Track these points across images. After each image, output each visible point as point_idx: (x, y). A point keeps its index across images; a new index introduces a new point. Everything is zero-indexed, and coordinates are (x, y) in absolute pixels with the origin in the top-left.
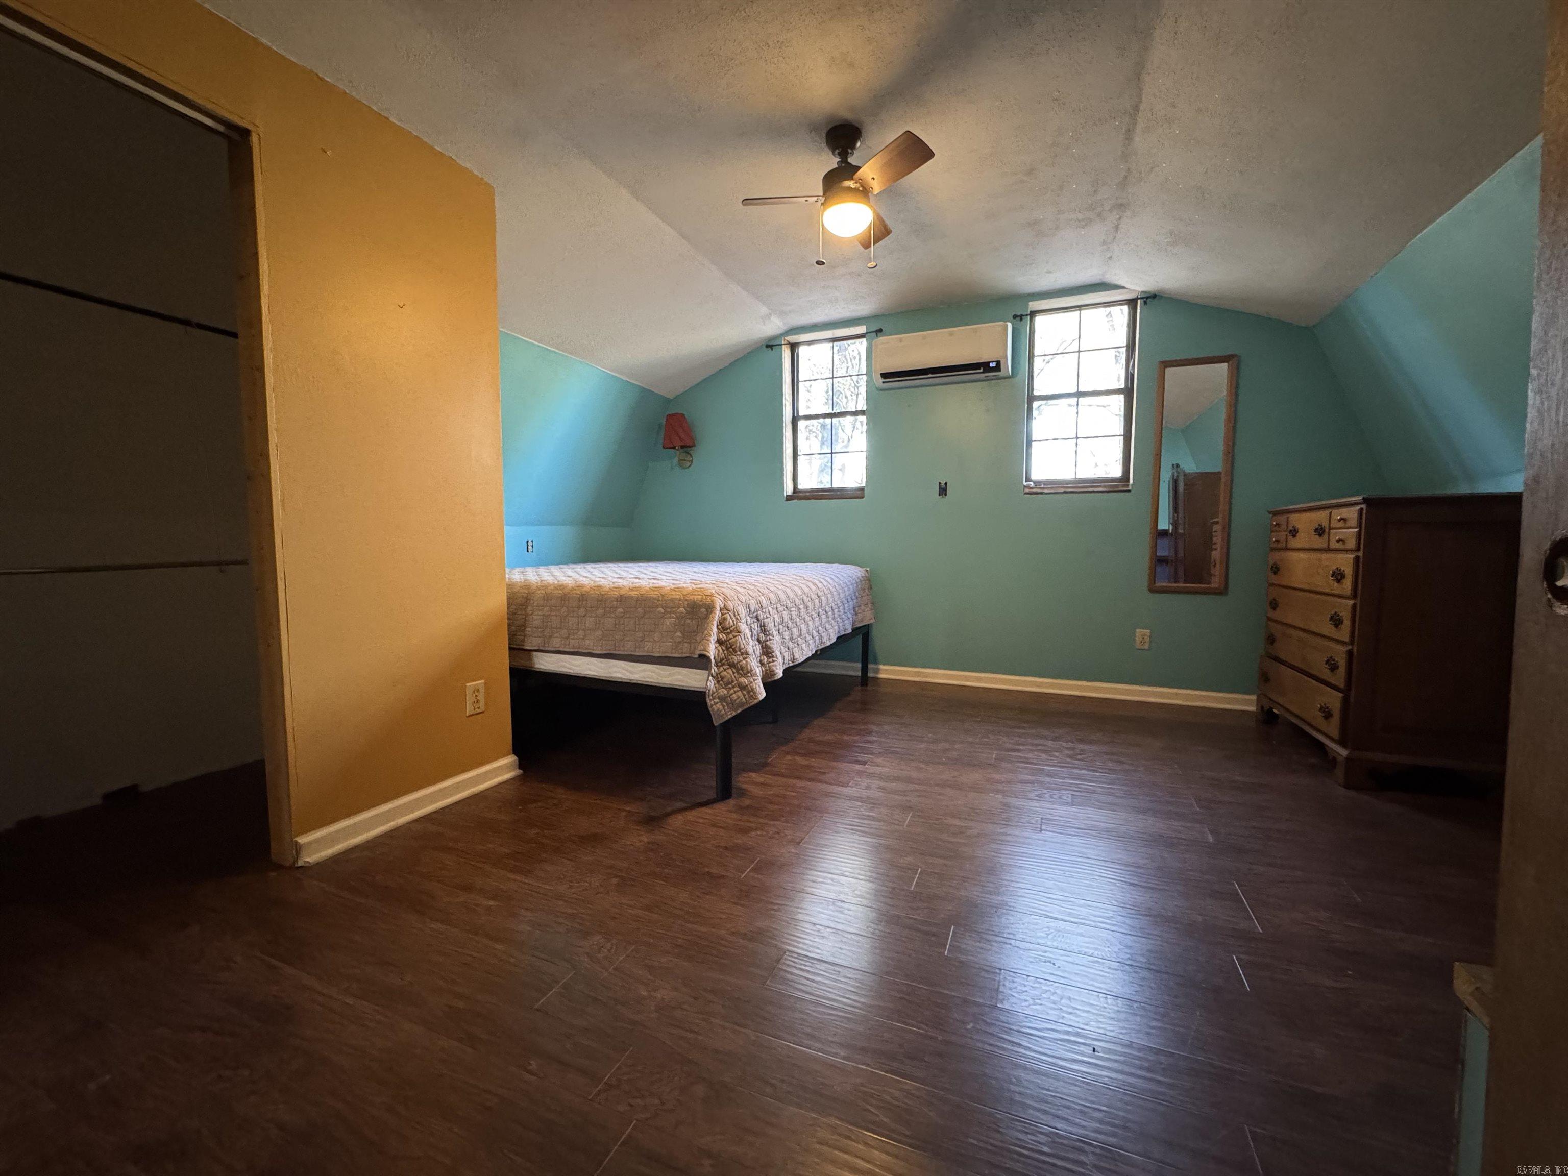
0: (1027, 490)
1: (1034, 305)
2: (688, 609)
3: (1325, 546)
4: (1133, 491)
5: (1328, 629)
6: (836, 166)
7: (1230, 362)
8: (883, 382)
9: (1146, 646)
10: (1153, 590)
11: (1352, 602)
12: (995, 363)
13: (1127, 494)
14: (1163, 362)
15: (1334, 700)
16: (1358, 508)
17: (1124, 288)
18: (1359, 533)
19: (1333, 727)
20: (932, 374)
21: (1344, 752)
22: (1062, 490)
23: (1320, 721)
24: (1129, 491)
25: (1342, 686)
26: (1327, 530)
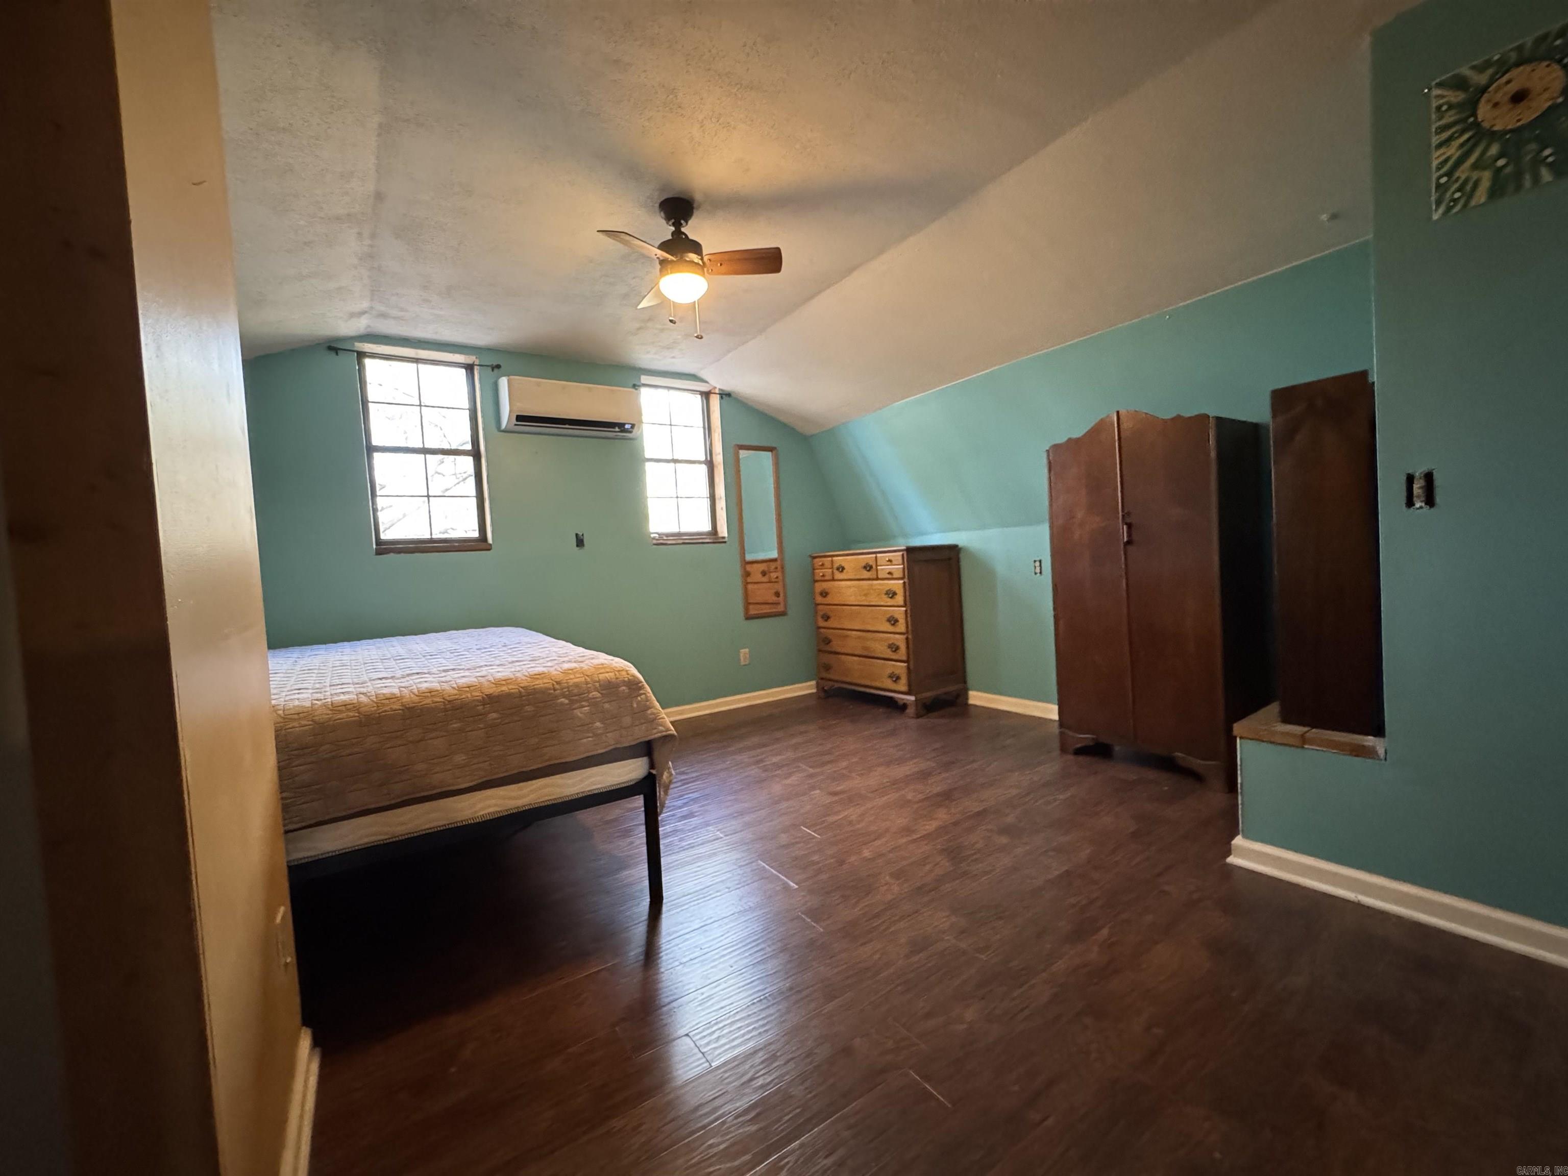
0: (655, 542)
1: (644, 379)
2: (604, 692)
3: (875, 577)
4: (728, 543)
5: (888, 627)
6: (670, 237)
7: (774, 452)
8: (516, 425)
9: (747, 663)
10: (748, 617)
11: (904, 609)
12: (630, 426)
13: (723, 545)
14: (738, 445)
15: (901, 668)
16: (901, 553)
17: (706, 382)
18: (904, 568)
19: (902, 686)
20: (570, 425)
21: (912, 698)
22: (681, 541)
23: (889, 684)
24: (725, 542)
25: (904, 658)
26: (874, 567)
